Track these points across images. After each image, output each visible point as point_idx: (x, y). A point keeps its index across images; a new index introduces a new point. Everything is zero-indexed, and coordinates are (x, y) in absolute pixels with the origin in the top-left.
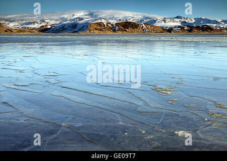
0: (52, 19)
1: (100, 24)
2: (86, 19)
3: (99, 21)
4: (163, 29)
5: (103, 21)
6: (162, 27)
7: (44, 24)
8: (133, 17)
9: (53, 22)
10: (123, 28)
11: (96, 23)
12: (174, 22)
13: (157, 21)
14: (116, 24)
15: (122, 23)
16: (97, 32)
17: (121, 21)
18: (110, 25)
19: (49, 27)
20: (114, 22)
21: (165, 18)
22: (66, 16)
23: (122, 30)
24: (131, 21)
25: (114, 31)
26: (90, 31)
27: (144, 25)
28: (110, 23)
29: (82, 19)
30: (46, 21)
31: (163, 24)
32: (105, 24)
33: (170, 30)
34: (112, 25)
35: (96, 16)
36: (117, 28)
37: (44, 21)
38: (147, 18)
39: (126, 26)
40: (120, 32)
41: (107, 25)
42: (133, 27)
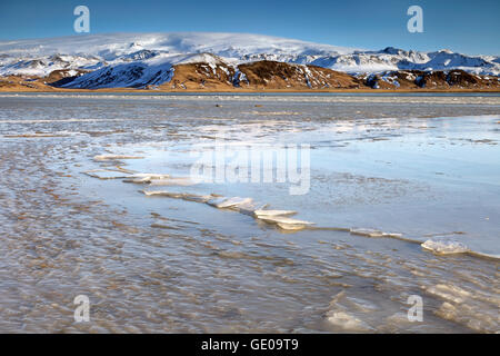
0: (80, 55)
1: (199, 67)
2: (162, 55)
3: (198, 59)
4: (355, 80)
5: (208, 59)
6: (352, 75)
7: (58, 67)
8: (277, 50)
9: (80, 62)
10: (256, 78)
11: (192, 65)
12: (379, 61)
13: (338, 60)
14: (239, 66)
15: (255, 63)
16: (193, 85)
17: (250, 61)
18: (225, 70)
19: (72, 73)
20: (233, 61)
21: (356, 53)
22: (112, 47)
23: (256, 82)
24: (273, 58)
25: (236, 83)
26: (176, 82)
27: (307, 70)
28: (224, 65)
29: (154, 55)
30: (64, 58)
31: (352, 67)
32: (213, 67)
33: (371, 82)
34: (230, 69)
35: (187, 48)
36: (242, 77)
37: (58, 59)
38: (312, 52)
39: (265, 71)
40: (250, 88)
41: (217, 69)
42: (280, 75)
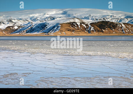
0: (21, 19)
1: (72, 24)
2: (58, 19)
3: (72, 21)
5: (77, 21)
7: (10, 25)
8: (111, 16)
9: (21, 23)
10: (99, 29)
11: (69, 23)
14: (91, 24)
15: (98, 22)
16: (69, 33)
18: (84, 25)
19: (16, 28)
20: (89, 21)
22: (36, 15)
23: (98, 31)
24: (108, 20)
25: (89, 32)
26: (61, 31)
27: (123, 25)
28: (84, 23)
29: (54, 19)
30: (13, 21)
32: (79, 24)
34: (87, 25)
35: (69, 15)
36: (92, 29)
37: (11, 21)
40: (96, 34)
41: (81, 25)
42: (110, 28)
